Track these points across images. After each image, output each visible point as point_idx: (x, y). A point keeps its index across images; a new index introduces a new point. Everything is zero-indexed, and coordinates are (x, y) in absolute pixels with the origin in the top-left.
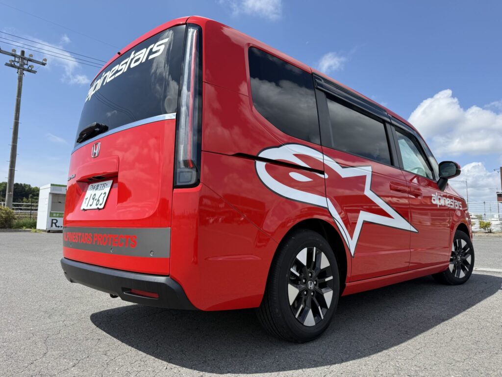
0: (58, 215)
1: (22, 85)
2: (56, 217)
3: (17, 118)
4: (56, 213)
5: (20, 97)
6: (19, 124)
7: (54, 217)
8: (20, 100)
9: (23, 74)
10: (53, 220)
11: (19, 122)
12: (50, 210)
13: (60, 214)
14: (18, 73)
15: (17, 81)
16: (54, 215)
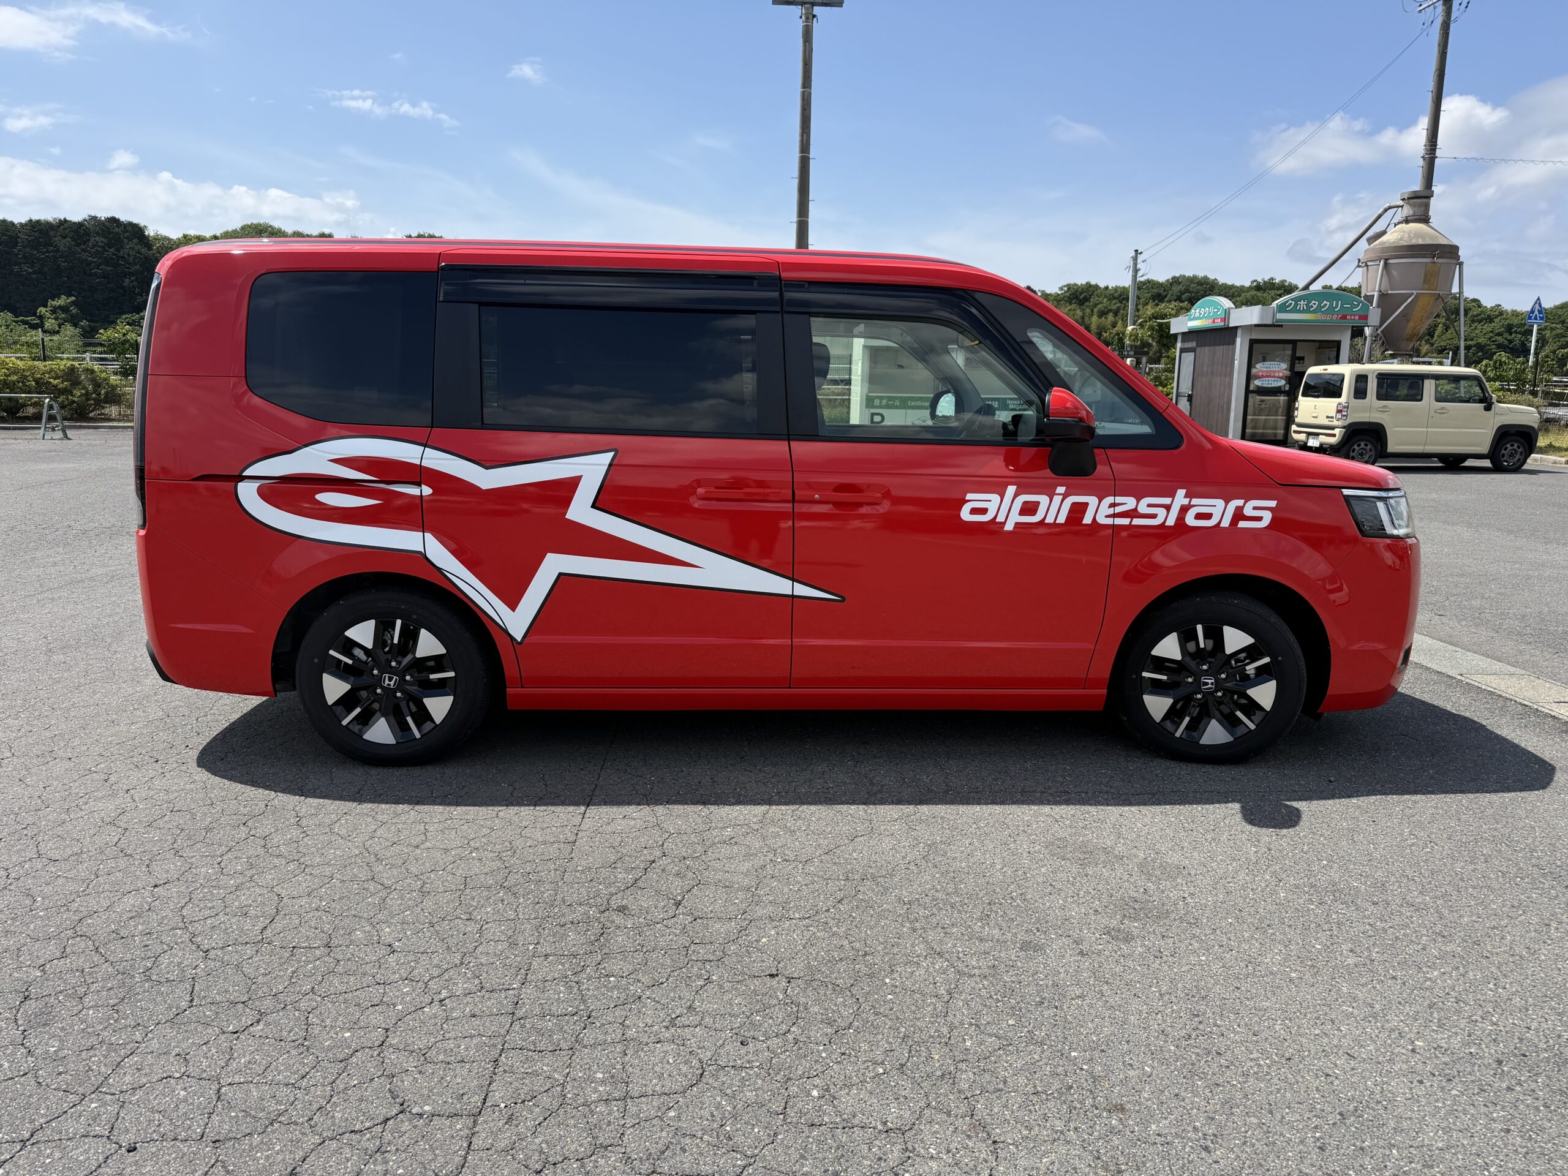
0: (884, 402)
1: (811, 50)
2: (881, 407)
3: (805, 147)
4: (881, 398)
5: (810, 88)
6: (811, 161)
7: (876, 407)
8: (810, 93)
9: (814, 16)
10: (873, 415)
11: (811, 156)
12: (866, 390)
13: (890, 398)
14: (801, 17)
15: (801, 41)
16: (877, 402)
